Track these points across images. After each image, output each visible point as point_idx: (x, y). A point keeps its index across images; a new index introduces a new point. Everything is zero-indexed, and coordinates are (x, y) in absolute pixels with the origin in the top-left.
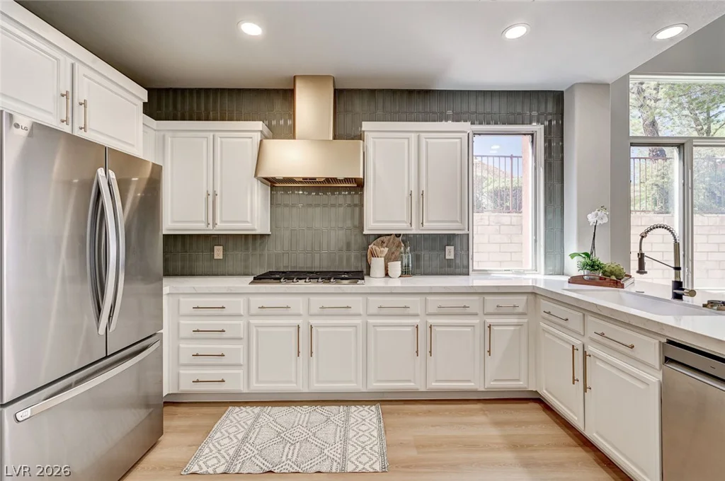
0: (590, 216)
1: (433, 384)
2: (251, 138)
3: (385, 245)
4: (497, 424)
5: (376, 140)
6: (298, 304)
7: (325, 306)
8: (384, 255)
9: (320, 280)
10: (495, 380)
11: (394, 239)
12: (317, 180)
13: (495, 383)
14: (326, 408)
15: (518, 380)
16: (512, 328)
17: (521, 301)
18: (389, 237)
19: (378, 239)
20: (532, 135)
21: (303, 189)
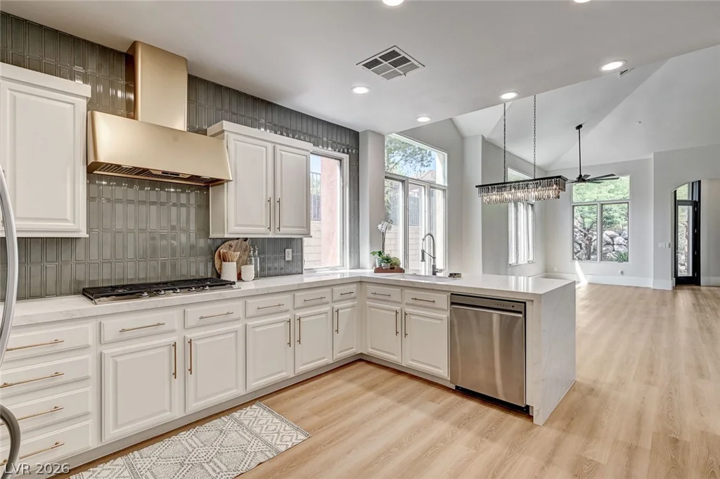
0: (380, 226)
1: (301, 368)
2: (73, 104)
3: (233, 249)
4: (351, 381)
5: (237, 142)
6: (172, 318)
7: (204, 316)
8: (236, 260)
9: (178, 291)
10: (341, 352)
11: (241, 243)
12: (180, 176)
13: (341, 354)
14: (207, 424)
15: (353, 348)
16: (349, 310)
17: (353, 288)
18: (236, 241)
19: (226, 243)
20: (340, 160)
21: (176, 186)
